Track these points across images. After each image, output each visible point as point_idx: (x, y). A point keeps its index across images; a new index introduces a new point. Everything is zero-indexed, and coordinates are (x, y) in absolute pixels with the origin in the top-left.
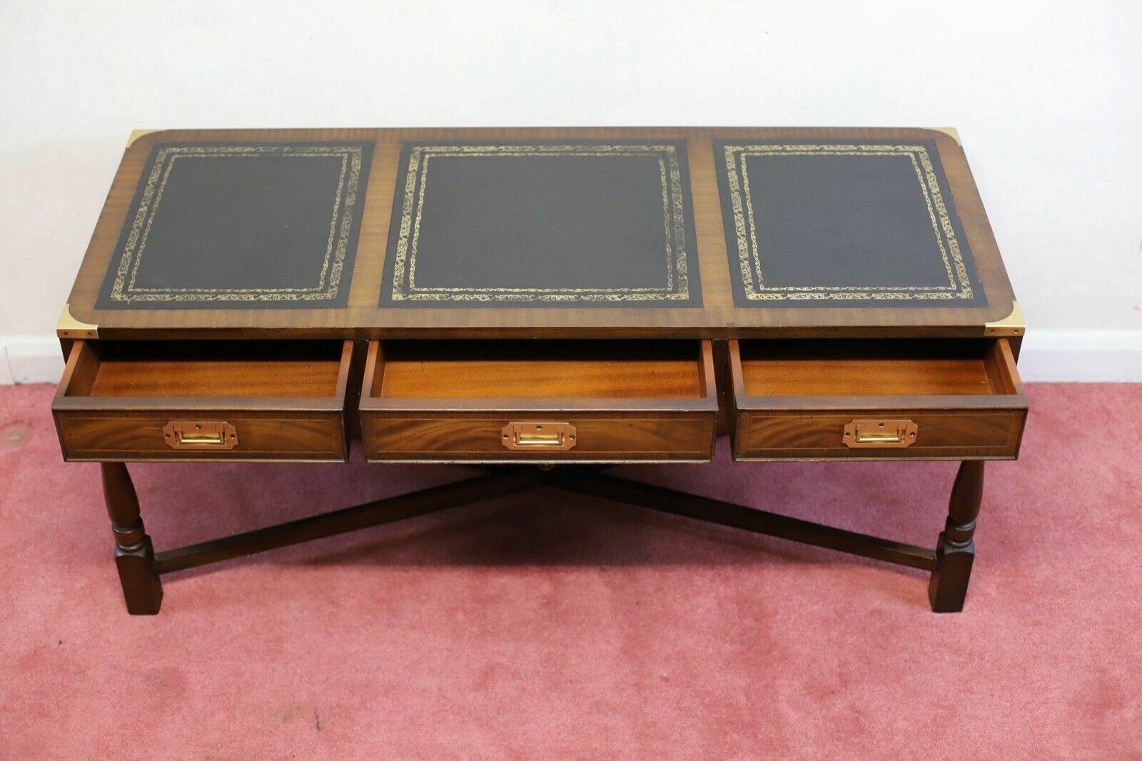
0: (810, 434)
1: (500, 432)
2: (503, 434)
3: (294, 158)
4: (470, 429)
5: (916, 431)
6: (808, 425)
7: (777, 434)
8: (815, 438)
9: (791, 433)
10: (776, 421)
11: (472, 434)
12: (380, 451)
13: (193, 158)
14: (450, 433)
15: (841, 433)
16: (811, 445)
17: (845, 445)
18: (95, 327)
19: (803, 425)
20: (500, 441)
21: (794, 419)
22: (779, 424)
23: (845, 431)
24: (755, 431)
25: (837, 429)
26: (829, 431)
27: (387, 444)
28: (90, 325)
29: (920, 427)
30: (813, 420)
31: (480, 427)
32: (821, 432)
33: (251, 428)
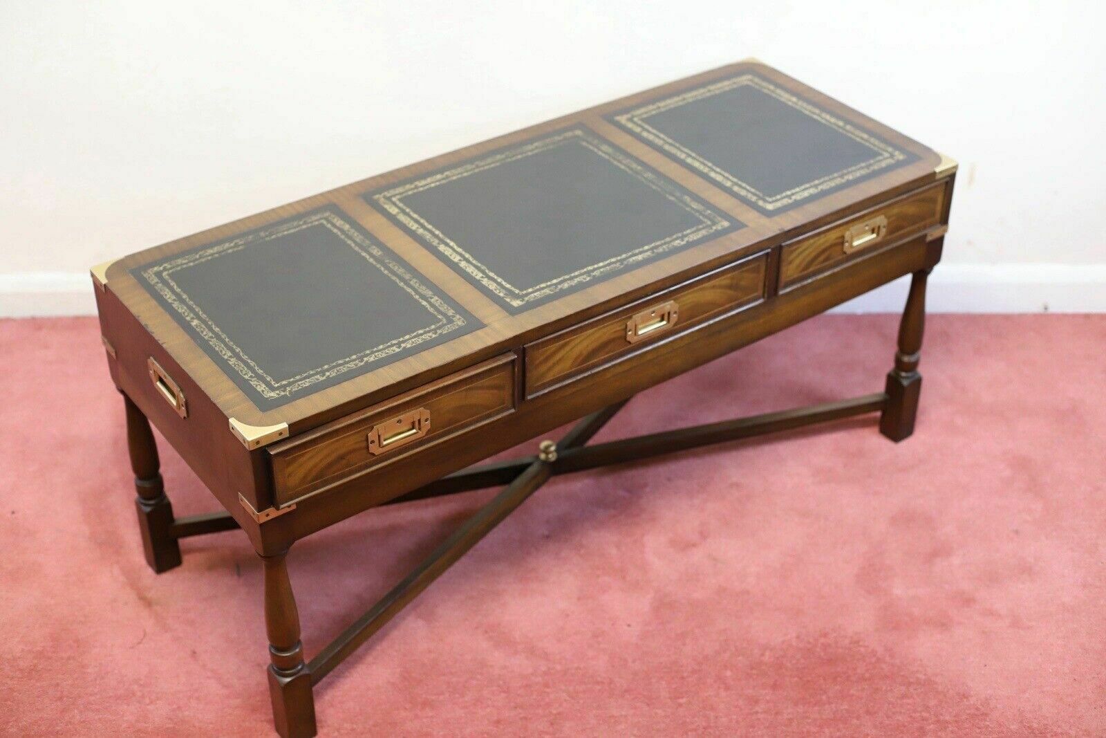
1: (625, 329)
2: (628, 330)
3: (278, 239)
4: (604, 334)
5: (886, 224)
7: (804, 260)
9: (813, 255)
10: (804, 247)
12: (538, 385)
13: (182, 269)
15: (843, 243)
16: (823, 262)
18: (284, 425)
19: (820, 244)
20: (624, 338)
21: (815, 242)
23: (846, 240)
24: (791, 262)
25: (840, 240)
26: (836, 244)
27: (542, 375)
28: (278, 426)
29: (888, 220)
30: (826, 238)
31: (611, 329)
32: (830, 247)
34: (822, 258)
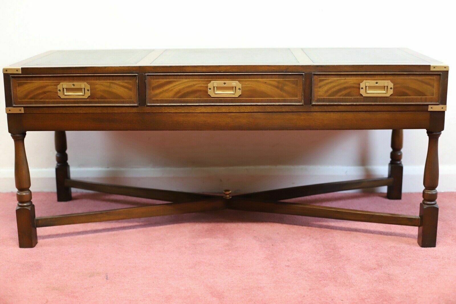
0: (345, 88)
1: (207, 87)
2: (209, 88)
4: (194, 85)
5: (392, 87)
6: (344, 83)
7: (330, 89)
8: (348, 91)
9: (337, 88)
10: (330, 81)
11: (195, 88)
12: (153, 99)
14: (185, 87)
15: (359, 88)
16: (345, 95)
17: (361, 95)
18: (19, 68)
19: (342, 83)
20: (207, 92)
21: (337, 80)
22: (331, 82)
23: (361, 87)
24: (320, 87)
25: (357, 86)
26: (354, 87)
27: (157, 95)
29: (394, 85)
30: (346, 81)
31: (199, 84)
32: (350, 87)
33: (97, 86)
34: (343, 92)
